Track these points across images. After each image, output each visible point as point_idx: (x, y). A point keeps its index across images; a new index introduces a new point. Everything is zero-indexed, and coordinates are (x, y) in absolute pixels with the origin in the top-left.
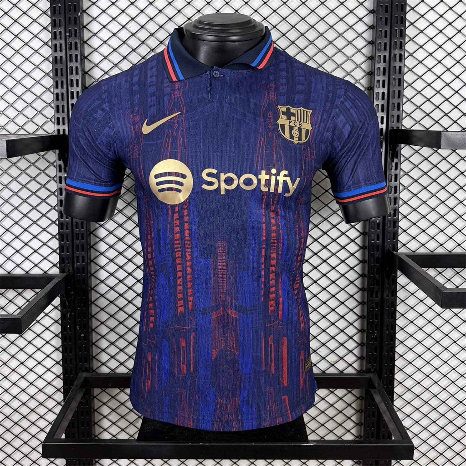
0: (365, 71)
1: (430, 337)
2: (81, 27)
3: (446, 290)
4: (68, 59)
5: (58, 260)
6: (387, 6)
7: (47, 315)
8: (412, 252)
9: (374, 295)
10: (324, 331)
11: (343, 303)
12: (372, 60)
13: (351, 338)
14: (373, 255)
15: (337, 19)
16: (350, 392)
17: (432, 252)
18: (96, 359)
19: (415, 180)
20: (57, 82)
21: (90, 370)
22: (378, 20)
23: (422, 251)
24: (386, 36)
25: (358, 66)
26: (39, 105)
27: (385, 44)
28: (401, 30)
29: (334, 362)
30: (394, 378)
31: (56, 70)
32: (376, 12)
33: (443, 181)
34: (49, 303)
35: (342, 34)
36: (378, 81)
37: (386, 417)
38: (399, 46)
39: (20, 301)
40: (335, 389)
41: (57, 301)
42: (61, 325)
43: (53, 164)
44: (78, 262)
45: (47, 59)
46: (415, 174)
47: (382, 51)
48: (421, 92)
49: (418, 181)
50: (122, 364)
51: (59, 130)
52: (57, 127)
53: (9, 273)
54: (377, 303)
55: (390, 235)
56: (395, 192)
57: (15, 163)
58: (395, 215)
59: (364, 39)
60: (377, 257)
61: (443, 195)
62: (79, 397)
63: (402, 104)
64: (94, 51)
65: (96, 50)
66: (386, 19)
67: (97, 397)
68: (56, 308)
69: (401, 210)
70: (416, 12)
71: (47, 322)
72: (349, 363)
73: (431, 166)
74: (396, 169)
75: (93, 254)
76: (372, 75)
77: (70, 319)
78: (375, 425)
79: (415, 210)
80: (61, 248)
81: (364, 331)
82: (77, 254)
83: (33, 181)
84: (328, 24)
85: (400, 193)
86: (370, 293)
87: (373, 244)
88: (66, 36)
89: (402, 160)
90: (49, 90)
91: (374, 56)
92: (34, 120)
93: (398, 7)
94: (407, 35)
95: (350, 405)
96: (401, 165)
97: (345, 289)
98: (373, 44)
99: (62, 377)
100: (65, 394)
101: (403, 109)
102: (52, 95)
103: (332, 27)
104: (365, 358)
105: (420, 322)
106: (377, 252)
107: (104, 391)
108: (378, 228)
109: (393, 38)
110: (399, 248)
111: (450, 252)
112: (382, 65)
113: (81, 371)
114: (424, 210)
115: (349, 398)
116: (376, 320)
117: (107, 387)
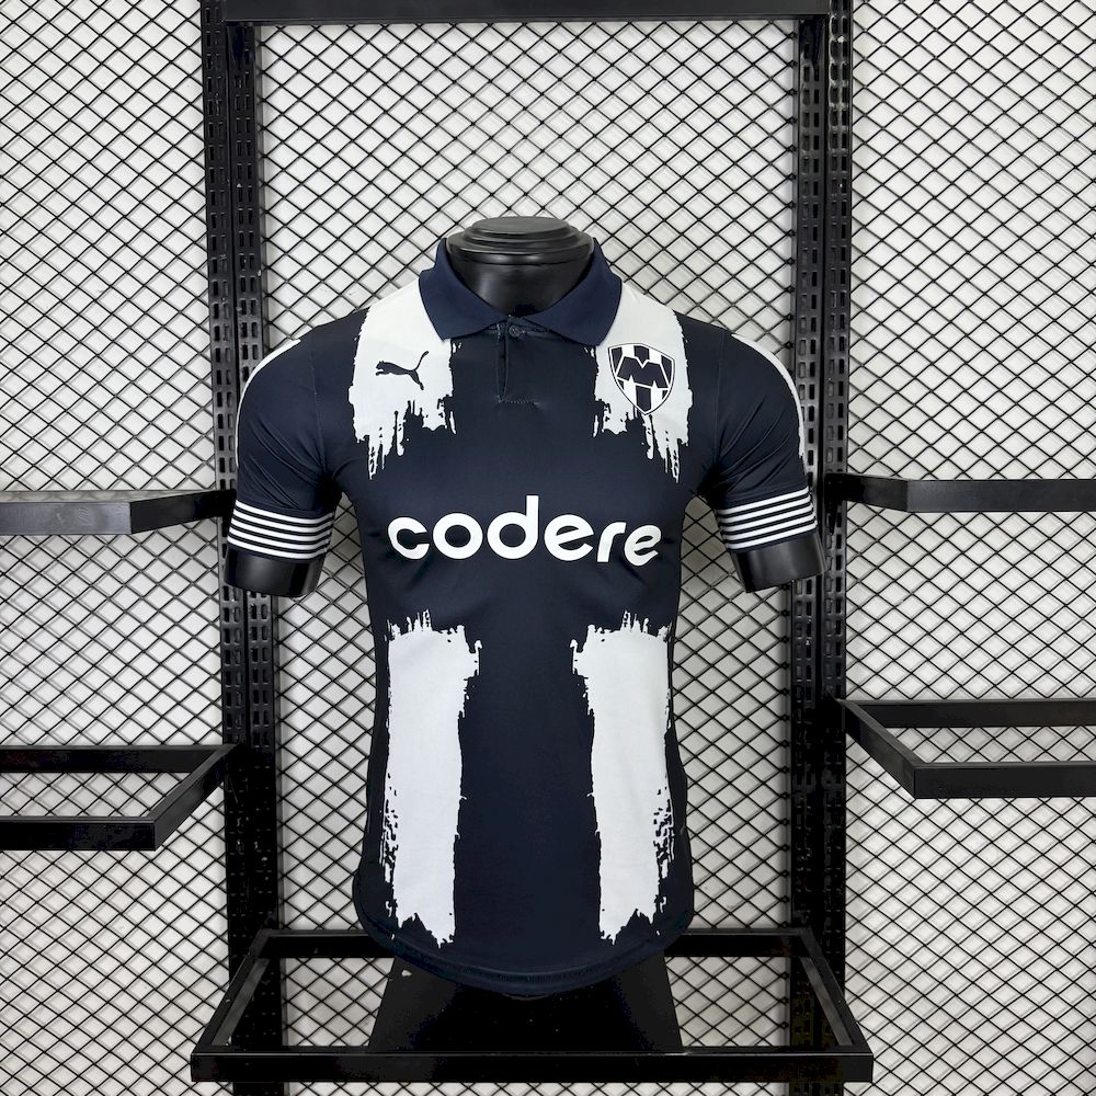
1: (911, 859)
4: (239, 353)
5: (220, 720)
6: (815, 253)
7: (198, 821)
8: (873, 699)
9: (804, 781)
10: (713, 848)
11: (747, 796)
12: (791, 349)
13: (764, 861)
14: (801, 705)
16: (764, 964)
17: (911, 699)
18: (290, 904)
19: (875, 566)
20: (219, 395)
21: (278, 926)
22: (800, 276)
23: (894, 696)
24: (814, 306)
26: (186, 436)
27: (814, 320)
28: (843, 294)
29: (733, 907)
30: (845, 937)
31: (219, 373)
32: (796, 262)
33: (928, 567)
34: (203, 798)
35: (736, 302)
38: (839, 322)
39: (151, 797)
40: (735, 959)
41: (217, 796)
42: (225, 840)
43: (211, 542)
44: (256, 721)
45: (200, 353)
46: (876, 555)
47: (808, 334)
48: (883, 406)
49: (881, 568)
50: (336, 913)
51: (223, 482)
52: (220, 476)
53: (130, 744)
54: (809, 796)
55: (830, 667)
56: (838, 589)
58: (838, 631)
59: (776, 310)
60: (808, 709)
61: (928, 594)
62: (257, 973)
63: (846, 427)
66: (815, 274)
67: (291, 976)
68: (215, 808)
69: (850, 621)
70: (871, 260)
71: (199, 835)
72: (762, 909)
73: (905, 540)
74: (839, 546)
75: (285, 707)
77: (241, 828)
78: (812, 1026)
79: (877, 621)
80: (227, 697)
81: (788, 848)
82: (254, 707)
83: (175, 575)
84: (709, 285)
85: (847, 591)
86: (795, 777)
87: (799, 685)
88: (235, 312)
89: (849, 530)
90: (203, 408)
91: (793, 341)
92: (177, 464)
93: (835, 253)
94: (854, 303)
95: (764, 989)
96: (848, 539)
97: (751, 770)
98: (792, 320)
99: (226, 938)
100: (232, 970)
101: (850, 436)
102: (211, 418)
103: (716, 291)
104: (791, 900)
107: (304, 964)
108: (809, 656)
109: (826, 309)
110: (848, 693)
111: (945, 698)
112: (807, 359)
113: (261, 926)
114: (894, 621)
115: (763, 976)
116: (809, 829)
117: (311, 956)
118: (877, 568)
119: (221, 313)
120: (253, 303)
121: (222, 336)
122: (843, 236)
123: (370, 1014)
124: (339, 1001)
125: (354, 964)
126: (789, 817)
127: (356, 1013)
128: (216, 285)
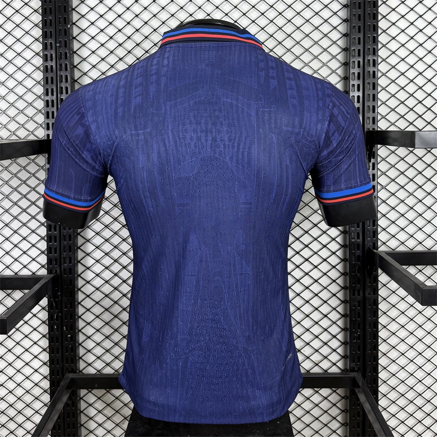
0: (340, 76)
1: (412, 335)
2: (71, 38)
3: (426, 287)
4: (58, 68)
5: (46, 262)
6: (359, 15)
7: (35, 315)
8: (392, 250)
9: (356, 294)
10: (308, 330)
11: (325, 302)
12: (347, 66)
13: (334, 337)
14: (354, 254)
15: (312, 28)
16: (335, 391)
17: (412, 250)
18: (83, 360)
19: (392, 179)
20: (47, 90)
21: (76, 372)
22: (352, 28)
23: (402, 249)
24: (359, 43)
25: (334, 72)
26: (30, 111)
27: (359, 50)
28: (374, 37)
29: (318, 361)
30: (378, 377)
31: (47, 78)
32: (349, 21)
33: (420, 180)
34: (37, 303)
35: (318, 42)
36: (353, 85)
37: (371, 417)
38: (372, 51)
39: (10, 303)
40: (319, 389)
41: (44, 302)
42: (49, 325)
43: (42, 167)
44: (65, 263)
45: (38, 68)
46: (392, 173)
47: (356, 57)
48: (395, 96)
49: (395, 180)
50: (108, 364)
51: (48, 135)
52: (47, 132)
54: (359, 302)
55: (370, 233)
57: (6, 167)
59: (339, 46)
60: (358, 255)
61: (420, 194)
62: (65, 398)
63: (377, 106)
64: (83, 60)
65: (84, 59)
66: (359, 27)
67: (83, 398)
68: (43, 308)
69: (379, 209)
70: (388, 20)
71: (35, 322)
72: (334, 362)
73: (408, 166)
74: (373, 169)
75: (80, 255)
76: (347, 80)
77: (57, 319)
78: (361, 425)
79: (393, 208)
80: (49, 249)
81: (347, 329)
82: (64, 255)
83: (24, 185)
84: (304, 33)
85: (378, 192)
86: (352, 291)
87: (353, 243)
88: (56, 46)
89: (378, 160)
90: (39, 97)
91: (348, 62)
92: (26, 126)
93: (370, 16)
94: (380, 42)
95: (335, 405)
96: (378, 165)
97: (327, 288)
98: (347, 51)
99: (49, 377)
100: (52, 395)
101: (378, 111)
102: (43, 102)
103: (307, 35)
104: (349, 357)
105: (402, 320)
106: (358, 250)
107: (90, 392)
108: (358, 227)
109: (366, 45)
110: (379, 247)
111: (430, 250)
112: (356, 71)
113: (67, 372)
114: (402, 208)
115: (334, 398)
116: (359, 319)
117: (93, 388)
118: (393, 180)
119: (49, 47)
120: (66, 41)
121: (49, 58)
122: (374, 7)
123: (125, 418)
124: (109, 412)
125: (117, 392)
126: (348, 313)
127: (118, 418)
128: (46, 31)
